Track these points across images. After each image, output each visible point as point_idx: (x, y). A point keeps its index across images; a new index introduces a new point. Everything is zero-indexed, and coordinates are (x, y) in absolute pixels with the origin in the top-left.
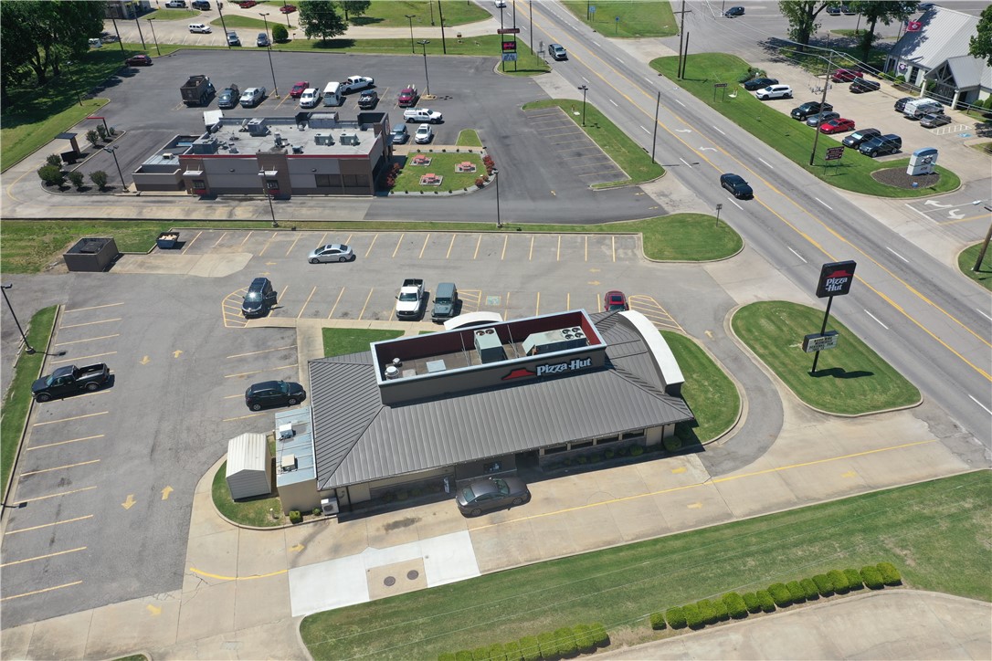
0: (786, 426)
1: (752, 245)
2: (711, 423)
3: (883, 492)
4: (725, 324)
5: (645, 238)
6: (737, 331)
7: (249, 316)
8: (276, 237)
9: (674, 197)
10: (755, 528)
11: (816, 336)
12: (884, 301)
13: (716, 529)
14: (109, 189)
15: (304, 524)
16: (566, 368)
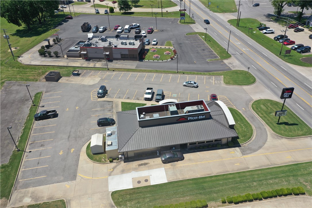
0: (268, 140)
1: (259, 81)
2: (243, 138)
3: (300, 164)
4: (249, 106)
5: (224, 77)
6: (253, 109)
7: (99, 97)
8: (108, 73)
9: (234, 64)
10: (257, 172)
11: (280, 111)
12: (303, 101)
13: (244, 172)
14: (59, 57)
15: (113, 162)
16: (197, 118)
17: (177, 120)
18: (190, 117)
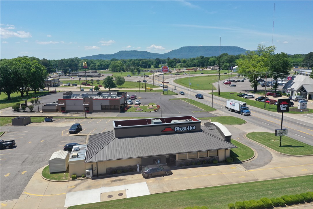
0: (274, 158)
1: (249, 122)
2: (244, 156)
4: (243, 136)
6: (248, 137)
7: (71, 133)
8: (85, 120)
9: (220, 114)
11: (279, 130)
12: (301, 132)
13: (253, 183)
14: (34, 111)
15: (77, 180)
16: (186, 129)
17: (162, 131)
18: (177, 128)
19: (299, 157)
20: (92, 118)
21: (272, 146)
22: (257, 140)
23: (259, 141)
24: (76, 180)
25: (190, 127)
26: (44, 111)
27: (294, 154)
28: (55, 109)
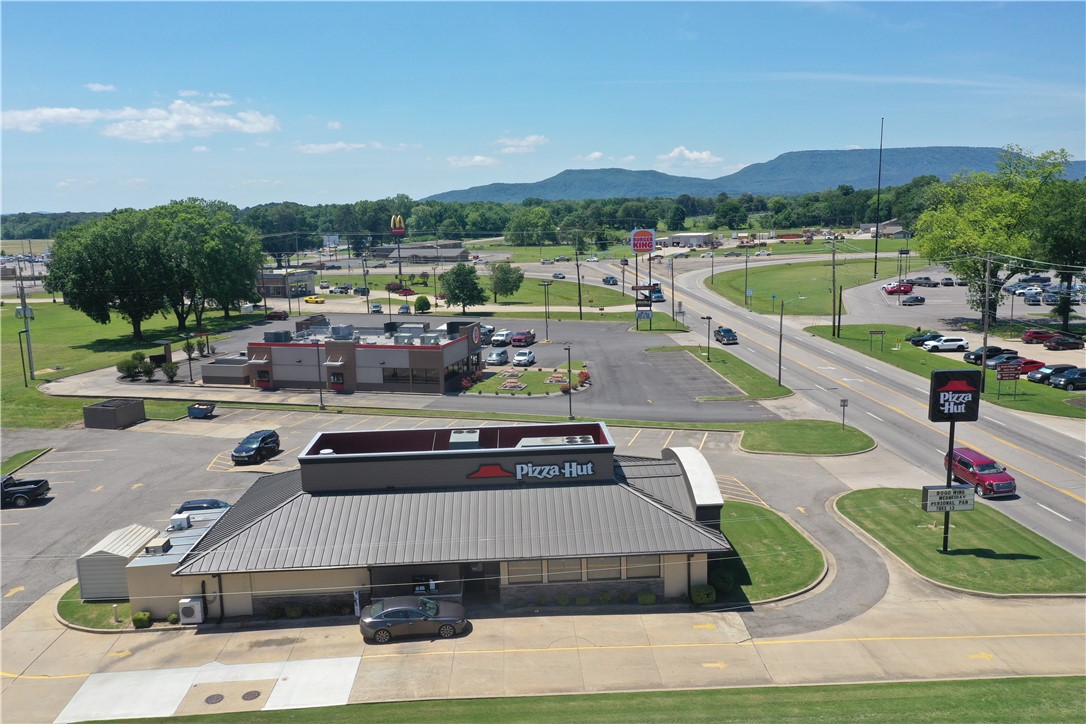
1: (887, 446)
2: (772, 584)
4: (826, 502)
5: (747, 435)
6: (842, 509)
7: (239, 462)
8: (317, 417)
9: (797, 410)
10: (806, 697)
11: (940, 487)
13: (738, 692)
14: (177, 382)
15: (150, 631)
16: (557, 473)
17: (468, 476)
18: (524, 466)
19: (994, 600)
20: (340, 412)
21: (910, 547)
22: (867, 523)
23: (872, 526)
24: (145, 631)
25: (574, 464)
26: (208, 380)
27: (979, 589)
28: (241, 374)
